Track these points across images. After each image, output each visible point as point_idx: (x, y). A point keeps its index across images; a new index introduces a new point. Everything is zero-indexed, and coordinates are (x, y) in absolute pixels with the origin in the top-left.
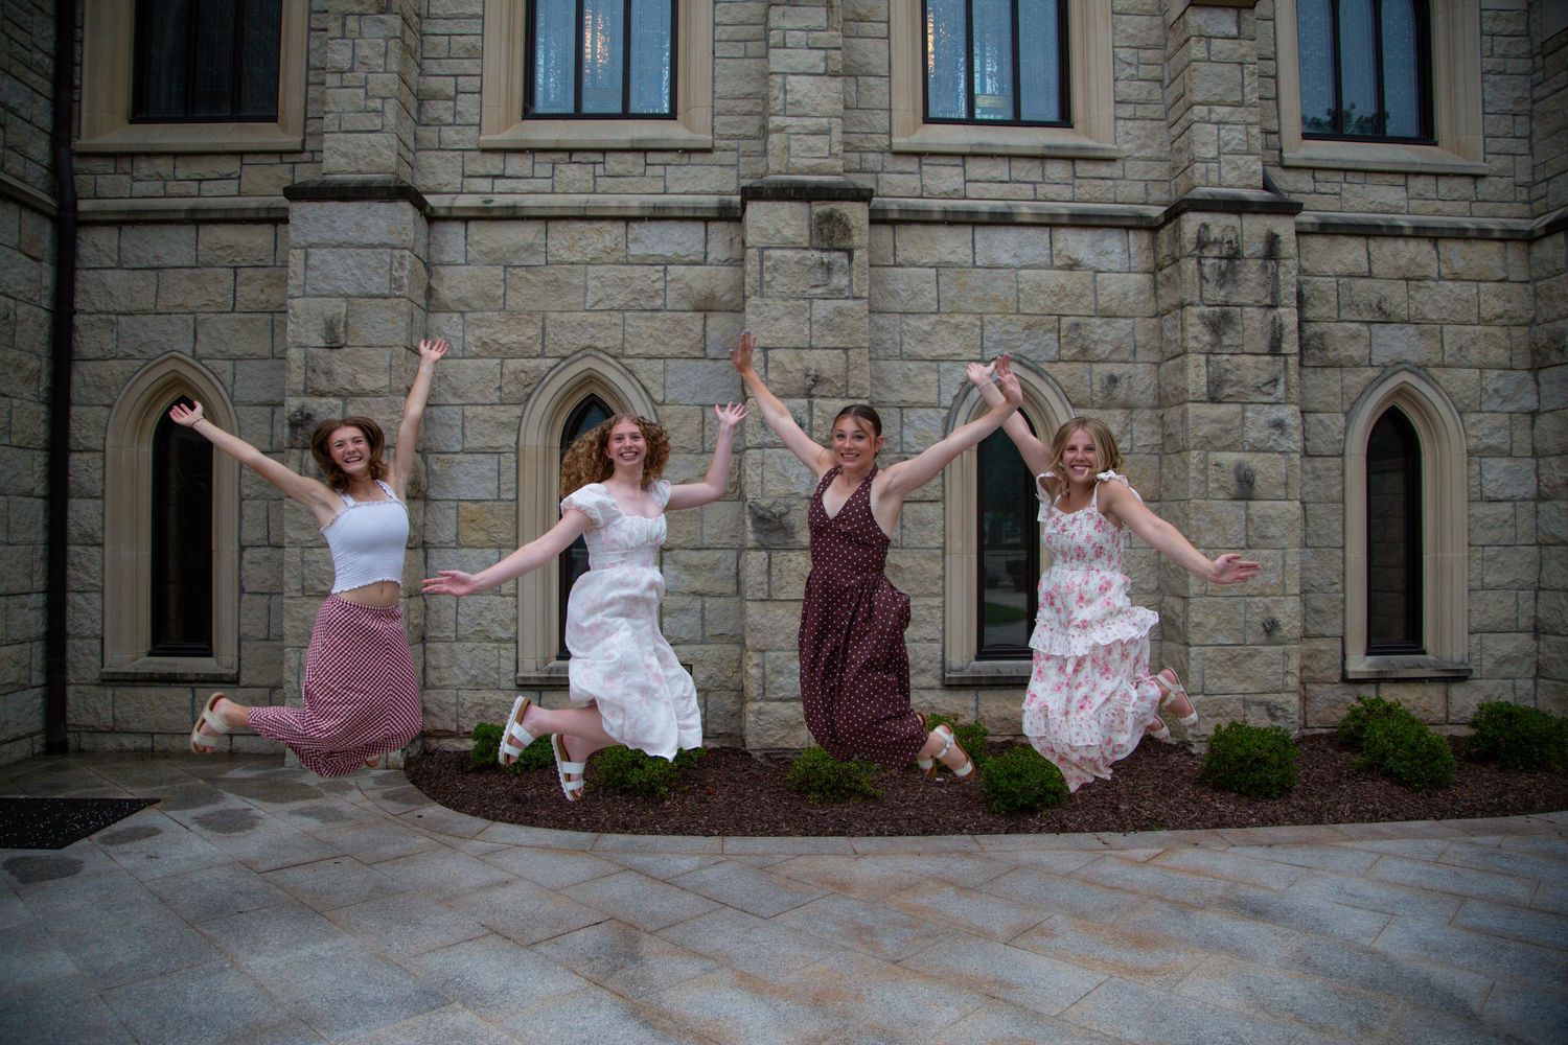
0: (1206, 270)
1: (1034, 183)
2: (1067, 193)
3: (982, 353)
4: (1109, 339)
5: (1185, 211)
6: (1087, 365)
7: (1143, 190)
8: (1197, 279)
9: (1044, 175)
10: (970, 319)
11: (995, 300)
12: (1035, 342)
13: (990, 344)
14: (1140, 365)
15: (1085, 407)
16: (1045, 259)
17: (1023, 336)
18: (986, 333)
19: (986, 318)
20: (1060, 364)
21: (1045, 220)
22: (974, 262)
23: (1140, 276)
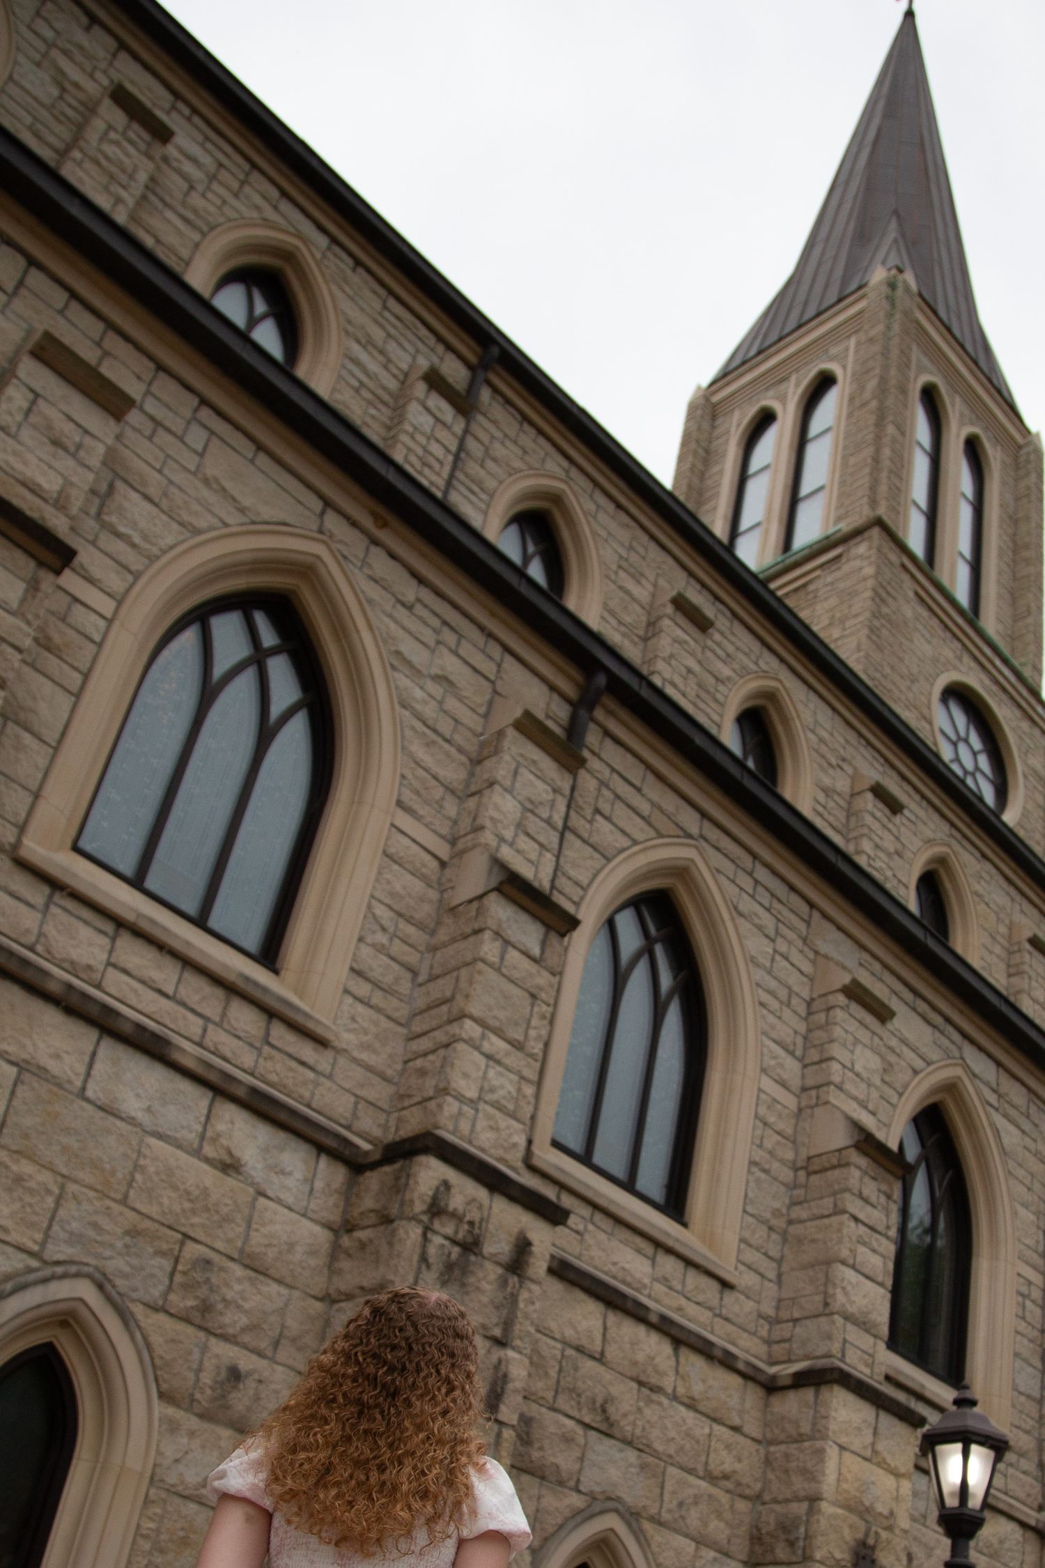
0: (432, 1251)
1: (207, 1019)
2: (248, 1059)
3: (43, 1244)
4: (247, 1306)
5: (425, 1150)
6: (202, 1334)
7: (351, 1106)
8: (416, 1258)
9: (224, 1015)
10: (45, 1177)
11: (95, 1165)
12: (135, 1262)
13: (62, 1235)
14: (280, 1368)
15: (178, 1406)
16: (191, 1137)
17: (119, 1244)
18: (62, 1213)
19: (72, 1187)
20: (162, 1318)
21: (213, 1077)
22: (84, 1089)
23: (317, 1229)
